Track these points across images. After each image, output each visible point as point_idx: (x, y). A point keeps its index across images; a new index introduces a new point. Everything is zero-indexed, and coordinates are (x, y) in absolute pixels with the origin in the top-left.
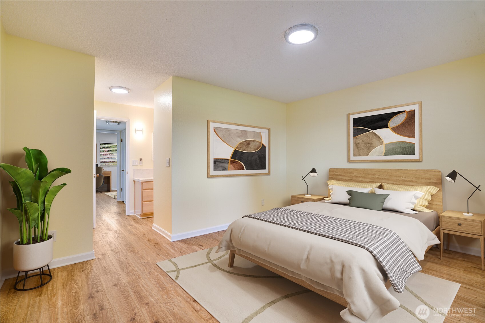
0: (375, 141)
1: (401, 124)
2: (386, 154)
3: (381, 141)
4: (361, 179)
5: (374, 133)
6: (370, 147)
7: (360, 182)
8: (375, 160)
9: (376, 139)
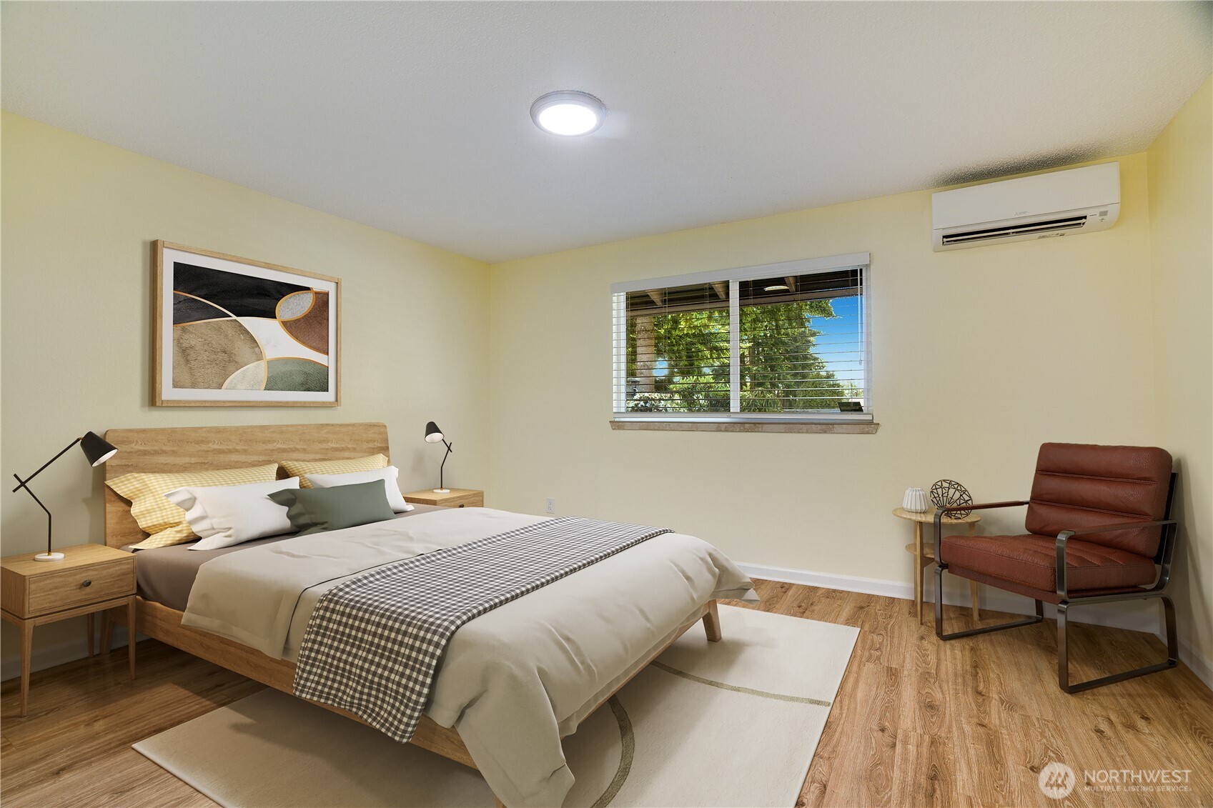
0: (241, 348)
1: (303, 318)
2: (269, 387)
3: (257, 349)
4: (234, 457)
5: (241, 326)
6: (226, 363)
7: (231, 467)
8: (247, 402)
9: (245, 344)
